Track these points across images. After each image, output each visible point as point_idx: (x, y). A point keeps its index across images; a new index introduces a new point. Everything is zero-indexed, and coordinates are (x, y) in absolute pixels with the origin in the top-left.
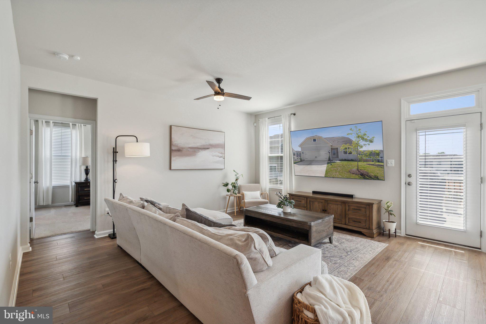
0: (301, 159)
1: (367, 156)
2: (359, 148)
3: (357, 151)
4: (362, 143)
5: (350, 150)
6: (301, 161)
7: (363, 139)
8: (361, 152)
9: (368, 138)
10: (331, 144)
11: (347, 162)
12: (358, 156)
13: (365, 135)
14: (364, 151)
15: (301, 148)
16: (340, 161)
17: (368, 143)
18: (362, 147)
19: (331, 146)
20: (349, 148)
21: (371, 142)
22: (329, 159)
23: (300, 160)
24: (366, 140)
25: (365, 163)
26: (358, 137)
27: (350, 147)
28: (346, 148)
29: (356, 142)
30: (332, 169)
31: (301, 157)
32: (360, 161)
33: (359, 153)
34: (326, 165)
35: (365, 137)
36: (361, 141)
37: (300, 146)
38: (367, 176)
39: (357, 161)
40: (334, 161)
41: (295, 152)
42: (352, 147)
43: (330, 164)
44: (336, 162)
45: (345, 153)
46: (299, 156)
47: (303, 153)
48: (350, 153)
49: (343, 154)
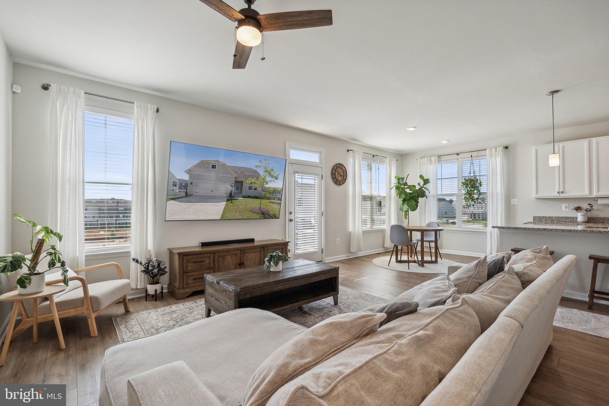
0: (186, 193)
1: (270, 193)
2: (265, 184)
3: (262, 187)
4: (268, 179)
5: (256, 186)
6: (187, 195)
7: (270, 174)
8: (266, 188)
9: (274, 175)
10: (236, 176)
11: (250, 199)
12: (263, 192)
13: (272, 170)
14: (269, 188)
15: (190, 176)
16: (243, 197)
17: (273, 179)
18: (267, 183)
19: (236, 178)
20: (255, 183)
21: (277, 179)
22: (230, 195)
23: (184, 194)
24: (272, 177)
25: (268, 201)
26: (266, 171)
27: (256, 181)
28: (251, 183)
29: (263, 177)
30: (232, 208)
31: (187, 189)
32: (263, 199)
33: (264, 190)
34: (225, 203)
35: (272, 173)
36: (268, 176)
37: (189, 172)
38: (267, 215)
39: (260, 198)
40: (235, 198)
41: (177, 181)
42: (258, 182)
43: (230, 202)
44: (237, 199)
45: (250, 188)
46: (183, 188)
47: (191, 183)
48: (255, 189)
49: (248, 189)
